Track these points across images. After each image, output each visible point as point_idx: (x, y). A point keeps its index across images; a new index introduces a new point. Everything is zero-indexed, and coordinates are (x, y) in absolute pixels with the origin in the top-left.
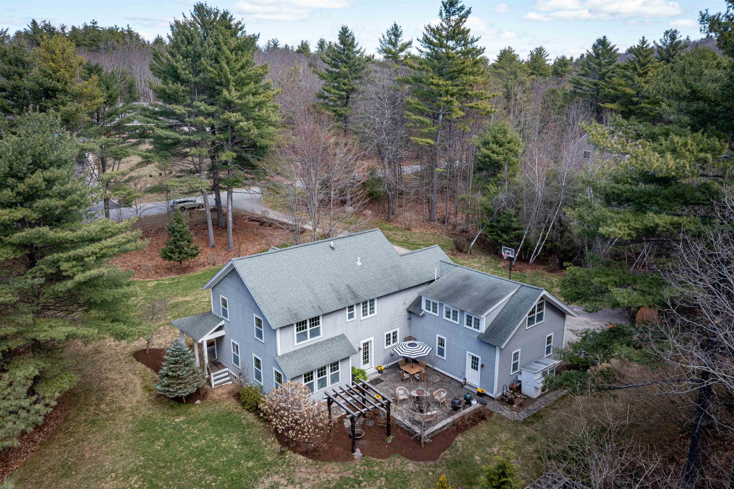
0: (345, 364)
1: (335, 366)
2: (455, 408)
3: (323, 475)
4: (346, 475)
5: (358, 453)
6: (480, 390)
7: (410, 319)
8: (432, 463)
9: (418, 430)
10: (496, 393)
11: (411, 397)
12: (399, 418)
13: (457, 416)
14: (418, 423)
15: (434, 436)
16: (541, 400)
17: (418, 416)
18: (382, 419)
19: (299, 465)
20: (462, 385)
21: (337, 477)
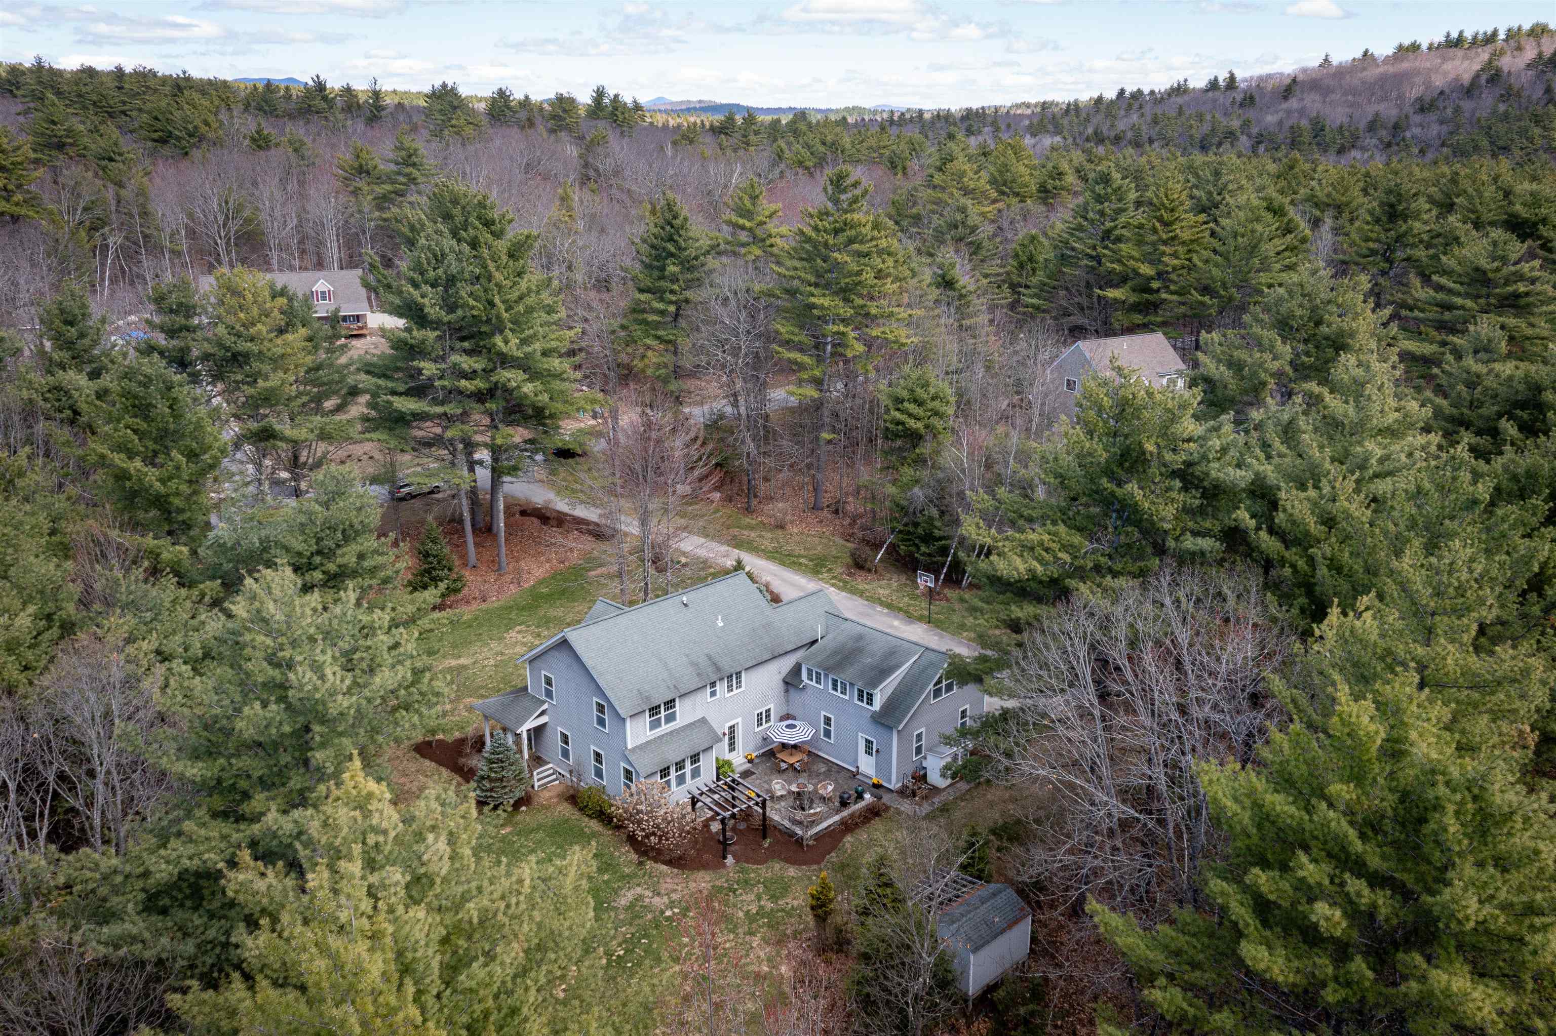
0: (708, 754)
1: (695, 758)
2: (844, 804)
3: (692, 885)
4: (718, 883)
5: (730, 860)
6: (875, 780)
7: (787, 691)
8: (815, 867)
9: (799, 832)
10: (894, 784)
11: (790, 792)
12: (776, 818)
13: (845, 813)
14: (799, 823)
15: (818, 837)
16: (950, 790)
17: (799, 815)
18: (757, 821)
19: (663, 875)
20: (854, 775)
21: (709, 886)
